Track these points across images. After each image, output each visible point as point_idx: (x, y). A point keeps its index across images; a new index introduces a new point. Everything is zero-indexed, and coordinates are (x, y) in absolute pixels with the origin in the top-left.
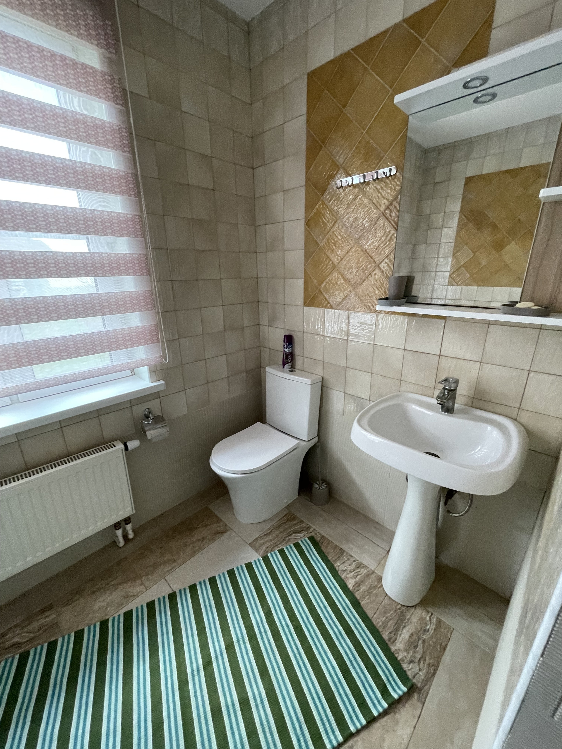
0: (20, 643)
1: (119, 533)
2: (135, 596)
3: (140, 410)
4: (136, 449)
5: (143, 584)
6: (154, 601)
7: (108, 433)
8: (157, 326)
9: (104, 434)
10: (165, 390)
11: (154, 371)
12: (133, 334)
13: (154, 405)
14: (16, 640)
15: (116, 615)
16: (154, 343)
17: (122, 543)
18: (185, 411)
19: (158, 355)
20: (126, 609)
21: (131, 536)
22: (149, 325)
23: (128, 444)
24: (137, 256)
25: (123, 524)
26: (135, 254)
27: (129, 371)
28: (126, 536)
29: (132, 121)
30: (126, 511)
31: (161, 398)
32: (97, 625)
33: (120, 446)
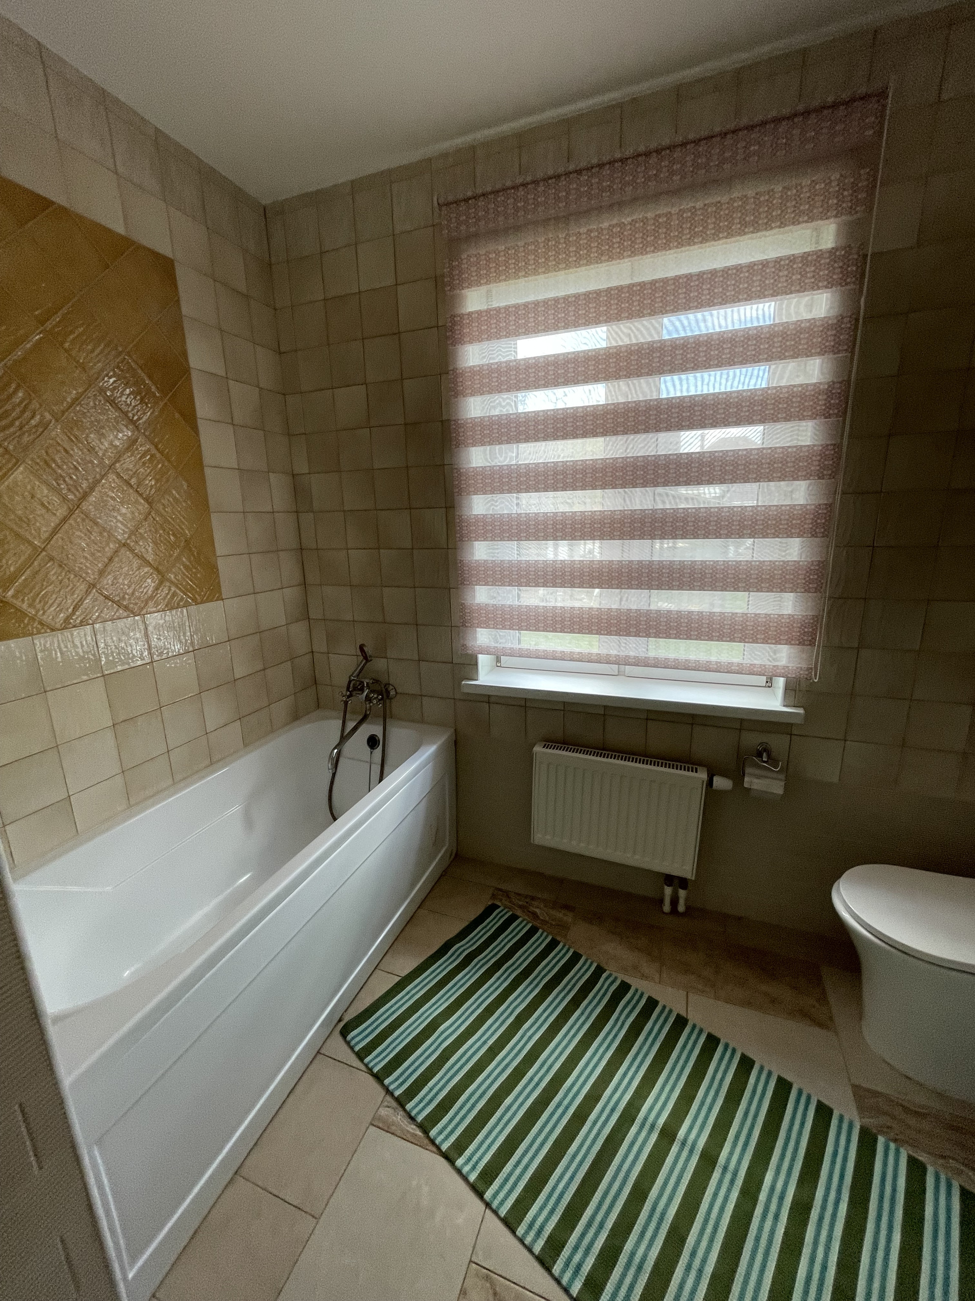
0: (538, 917)
1: (668, 891)
2: (644, 977)
3: (752, 740)
4: (722, 793)
5: (660, 973)
6: (657, 1003)
7: (696, 752)
8: (816, 619)
10: (800, 724)
11: (791, 689)
12: (771, 624)
13: (777, 743)
14: (537, 911)
15: (614, 975)
16: (804, 645)
17: (667, 908)
19: (804, 666)
20: (628, 980)
21: (681, 908)
22: (803, 616)
23: (714, 778)
24: (813, 507)
25: (676, 882)
26: (810, 505)
27: (764, 678)
28: (674, 902)
29: (863, 300)
30: (685, 868)
31: (791, 735)
32: (595, 965)
33: (703, 775)
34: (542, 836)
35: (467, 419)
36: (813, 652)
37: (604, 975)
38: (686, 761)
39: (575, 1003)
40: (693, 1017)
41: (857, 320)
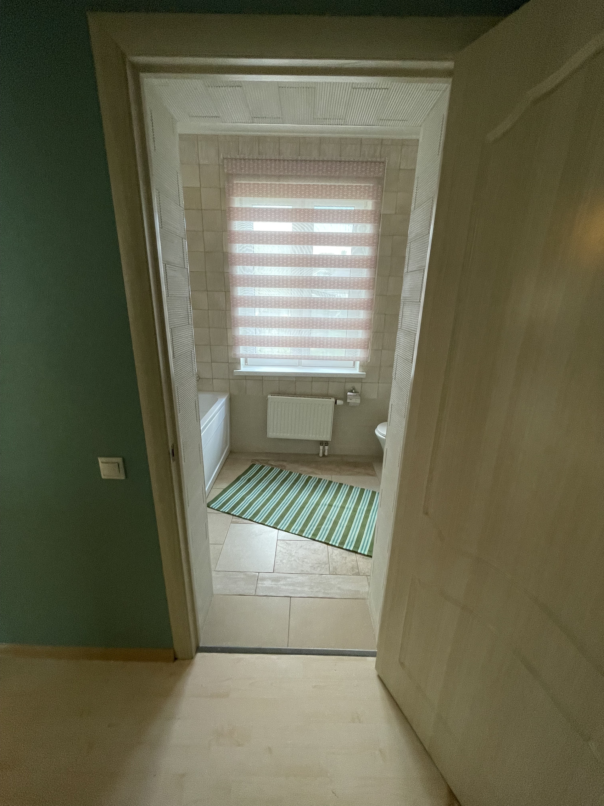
0: (273, 464)
1: (321, 447)
2: (316, 474)
3: (349, 386)
4: (340, 406)
5: (322, 471)
6: (322, 479)
7: (331, 392)
9: (329, 392)
10: (365, 378)
11: (362, 365)
12: (355, 342)
13: (358, 386)
16: (365, 349)
17: (321, 455)
18: (375, 397)
19: (365, 356)
20: (311, 476)
21: (326, 454)
23: (337, 401)
25: (324, 443)
26: (366, 299)
27: (353, 362)
28: (324, 452)
29: (380, 229)
30: (327, 437)
31: (362, 383)
32: (298, 474)
33: (333, 400)
34: (272, 433)
35: (236, 253)
36: (368, 351)
37: (302, 476)
38: (327, 396)
39: (294, 484)
40: (334, 481)
41: (379, 235)
